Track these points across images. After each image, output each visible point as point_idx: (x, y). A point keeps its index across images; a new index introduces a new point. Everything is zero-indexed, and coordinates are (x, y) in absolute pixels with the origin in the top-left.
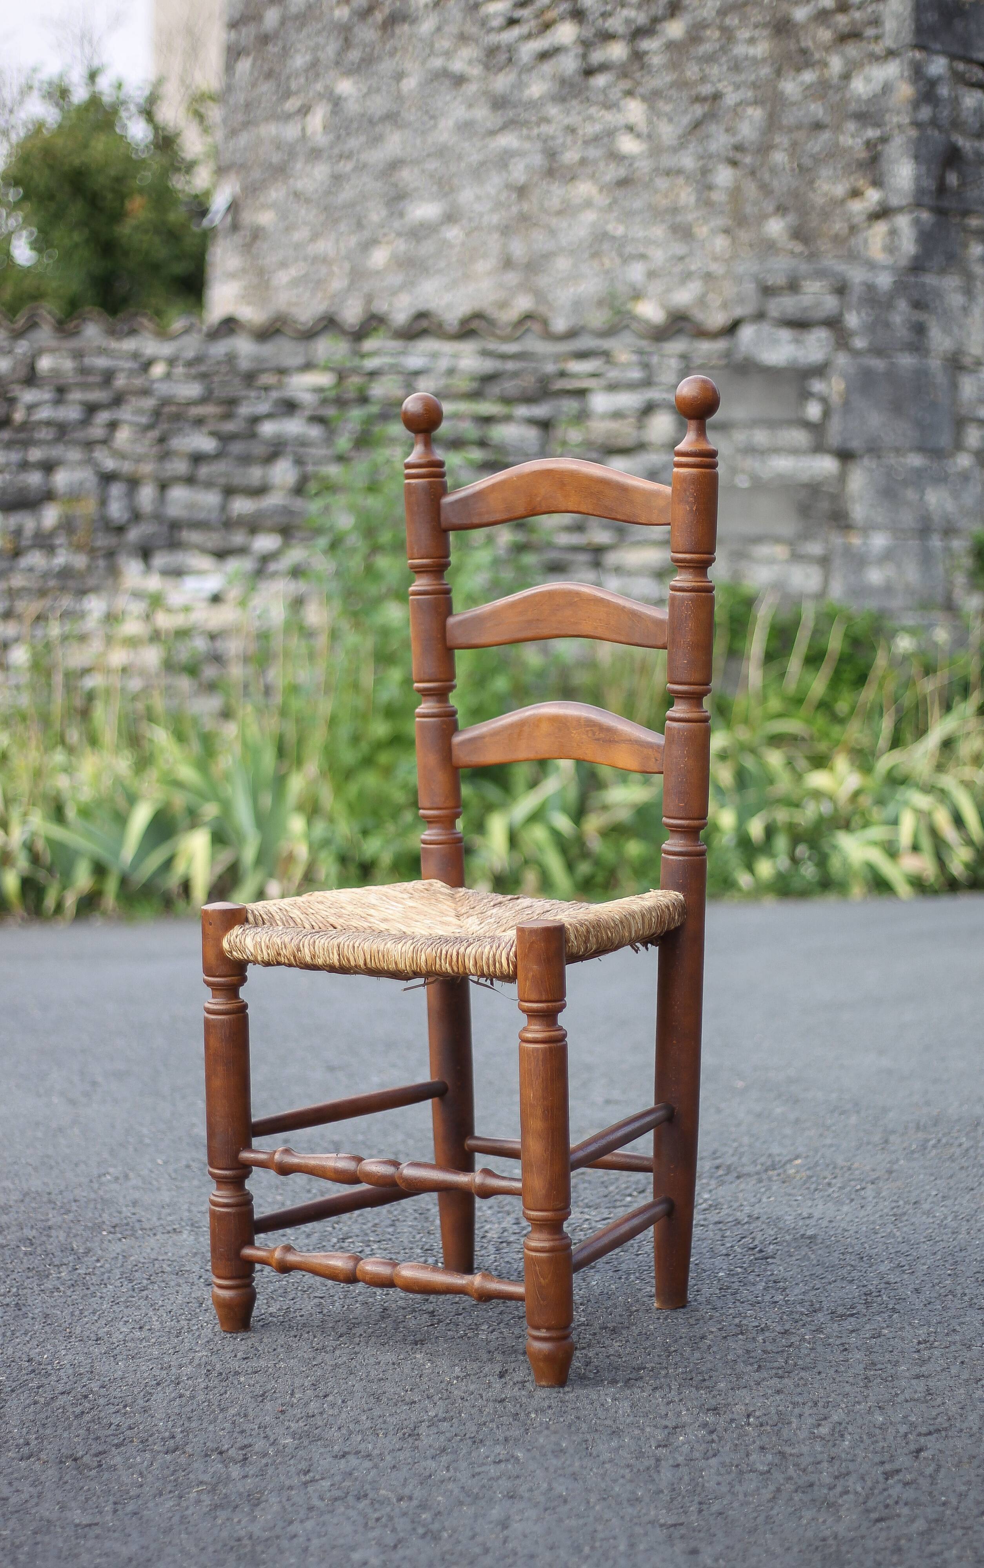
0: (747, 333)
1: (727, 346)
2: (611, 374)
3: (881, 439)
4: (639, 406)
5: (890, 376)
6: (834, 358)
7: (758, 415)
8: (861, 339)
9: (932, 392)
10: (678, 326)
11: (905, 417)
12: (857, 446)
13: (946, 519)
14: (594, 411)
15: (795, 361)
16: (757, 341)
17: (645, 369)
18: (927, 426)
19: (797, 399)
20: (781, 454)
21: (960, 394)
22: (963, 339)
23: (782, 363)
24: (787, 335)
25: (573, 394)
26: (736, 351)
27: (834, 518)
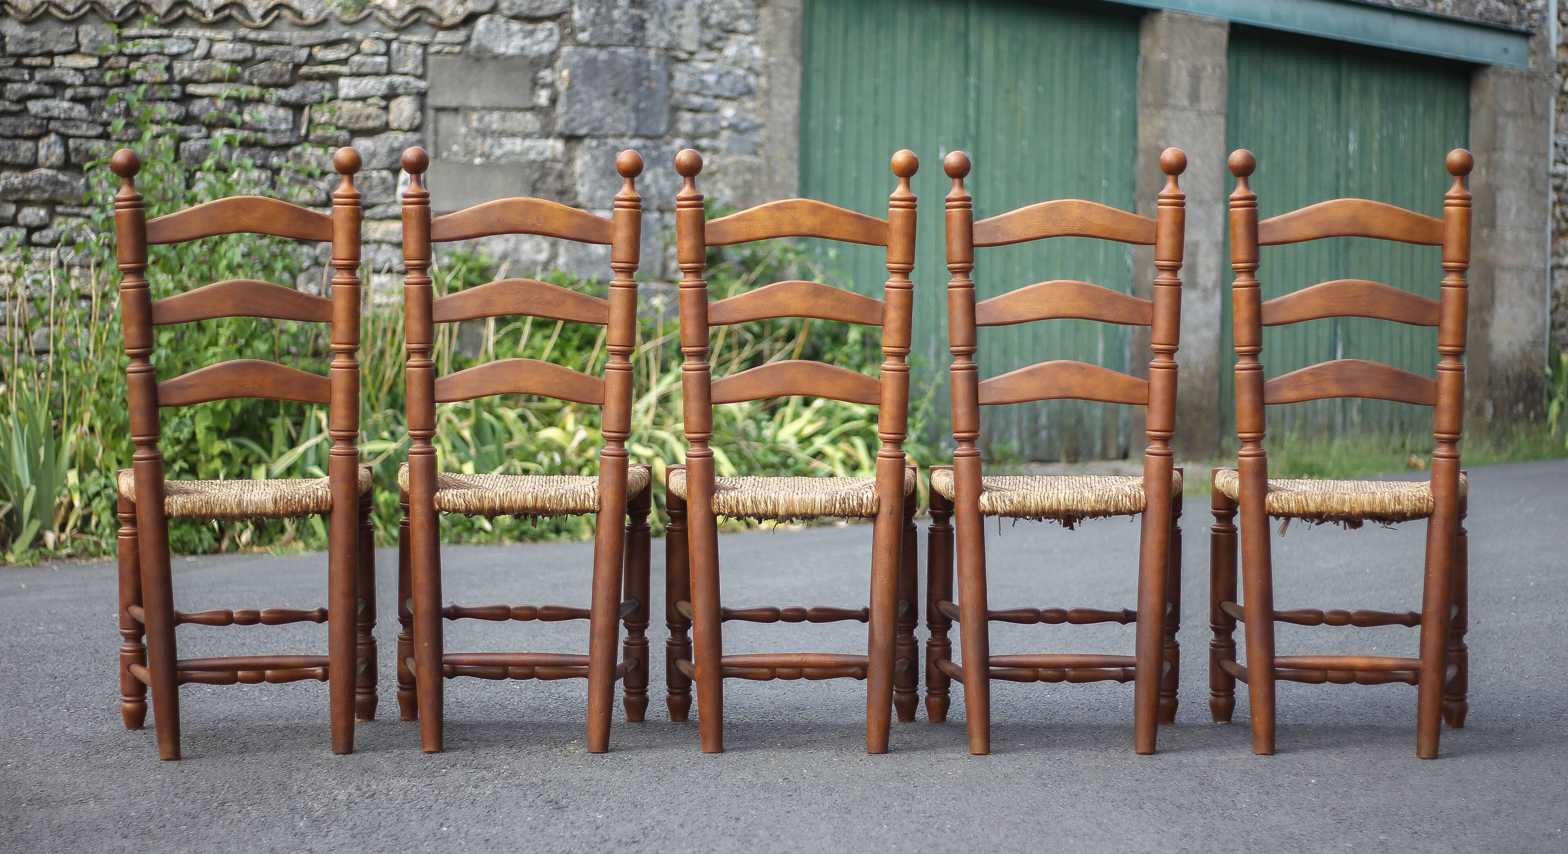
0: (481, 24)
1: (461, 35)
2: (357, 58)
3: (601, 120)
4: (383, 89)
5: (611, 64)
6: (559, 47)
7: (492, 98)
8: (583, 30)
9: (648, 78)
10: (415, 16)
11: (624, 101)
12: (581, 126)
13: (661, 194)
14: (342, 93)
15: (523, 49)
16: (488, 31)
17: (387, 53)
18: (643, 110)
19: (528, 85)
20: (513, 135)
21: (676, 84)
22: (674, 30)
23: (511, 51)
24: (515, 26)
25: (322, 78)
26: (468, 39)
27: (561, 193)
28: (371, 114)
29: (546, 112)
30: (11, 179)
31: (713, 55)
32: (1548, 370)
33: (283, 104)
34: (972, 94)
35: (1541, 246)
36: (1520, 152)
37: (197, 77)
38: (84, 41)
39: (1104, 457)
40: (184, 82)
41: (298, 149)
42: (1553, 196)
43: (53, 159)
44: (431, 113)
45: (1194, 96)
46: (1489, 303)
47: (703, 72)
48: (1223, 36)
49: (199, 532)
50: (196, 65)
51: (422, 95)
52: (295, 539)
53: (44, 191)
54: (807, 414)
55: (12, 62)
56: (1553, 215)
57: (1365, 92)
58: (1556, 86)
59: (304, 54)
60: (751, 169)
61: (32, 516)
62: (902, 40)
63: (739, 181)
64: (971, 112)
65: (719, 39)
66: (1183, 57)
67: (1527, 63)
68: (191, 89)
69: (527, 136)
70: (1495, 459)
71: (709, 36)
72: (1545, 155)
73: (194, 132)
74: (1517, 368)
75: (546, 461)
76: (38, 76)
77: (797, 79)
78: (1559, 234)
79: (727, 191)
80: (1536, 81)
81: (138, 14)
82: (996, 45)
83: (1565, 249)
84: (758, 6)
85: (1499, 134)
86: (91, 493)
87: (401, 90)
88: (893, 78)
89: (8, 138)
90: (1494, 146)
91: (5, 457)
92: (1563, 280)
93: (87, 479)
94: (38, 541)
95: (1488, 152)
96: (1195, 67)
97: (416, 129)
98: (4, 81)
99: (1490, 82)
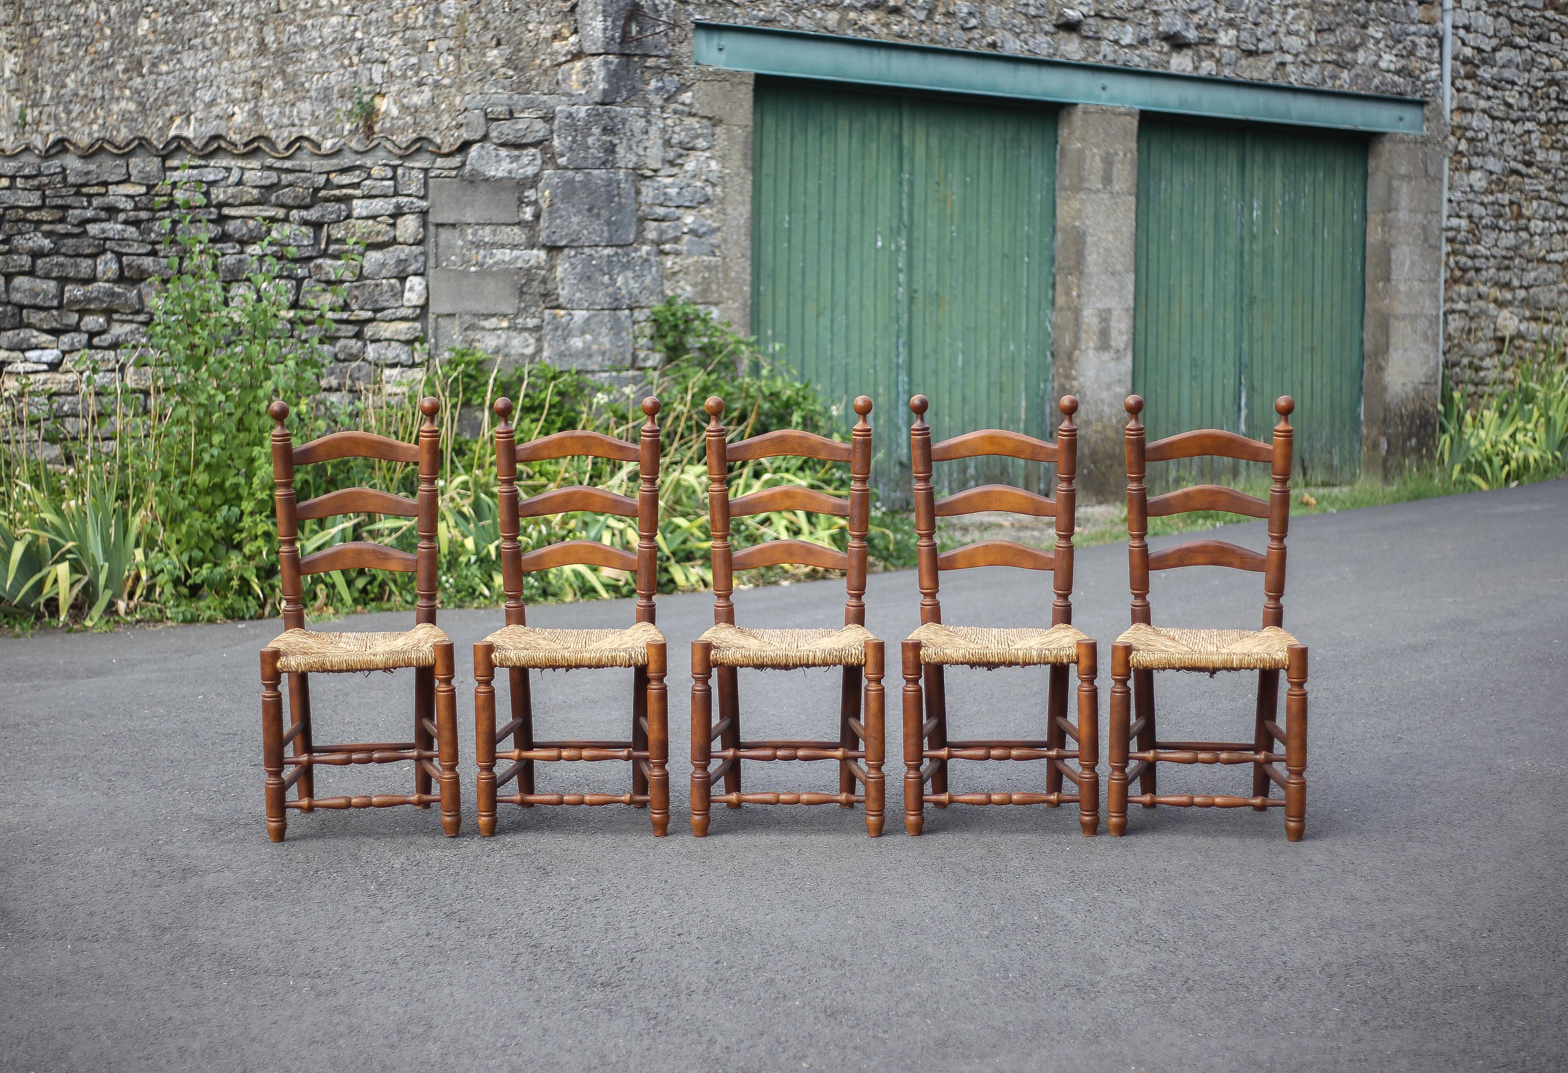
0: (474, 150)
1: (456, 161)
2: (367, 182)
3: (579, 232)
4: (391, 209)
5: (586, 184)
6: (542, 170)
7: (484, 216)
8: (562, 155)
9: (619, 195)
10: (418, 145)
11: (598, 215)
12: (561, 238)
13: (630, 294)
14: (355, 213)
15: (510, 172)
16: (481, 157)
17: (394, 178)
18: (615, 223)
19: (515, 202)
20: (503, 246)
21: (642, 199)
22: (642, 153)
23: (500, 174)
24: (503, 152)
25: (338, 200)
26: (464, 164)
27: (545, 296)
28: (381, 230)
29: (530, 226)
30: (74, 291)
31: (675, 170)
32: (1440, 407)
33: (305, 223)
34: (906, 188)
35: (1434, 296)
36: (1413, 211)
37: (231, 200)
38: (134, 172)
40: (220, 205)
41: (319, 261)
42: (1446, 248)
43: (110, 274)
44: (432, 229)
45: (1107, 180)
46: (1383, 349)
47: (666, 187)
48: (1133, 124)
49: (246, 600)
50: (230, 190)
51: (424, 214)
52: (326, 605)
53: (103, 302)
55: (72, 191)
56: (1447, 265)
57: (1268, 163)
58: (1450, 147)
59: (322, 179)
60: (708, 268)
61: (106, 587)
62: (843, 144)
63: (699, 279)
64: (905, 204)
65: (680, 156)
66: (1097, 145)
67: (1421, 130)
68: (226, 211)
69: (515, 247)
71: (671, 155)
72: (1438, 212)
73: (229, 248)
74: (1410, 407)
75: (535, 534)
76: (95, 202)
77: (749, 186)
78: (1452, 281)
79: (689, 288)
80: (1430, 146)
81: (179, 148)
82: (927, 143)
83: (1459, 295)
84: (714, 125)
85: (1394, 195)
86: (156, 570)
87: (406, 210)
88: (835, 178)
89: (71, 256)
90: (1388, 207)
91: (81, 537)
92: (1456, 323)
93: (152, 555)
94: (111, 609)
95: (1383, 212)
96: (1108, 153)
97: (419, 243)
98: (65, 208)
99: (1386, 148)
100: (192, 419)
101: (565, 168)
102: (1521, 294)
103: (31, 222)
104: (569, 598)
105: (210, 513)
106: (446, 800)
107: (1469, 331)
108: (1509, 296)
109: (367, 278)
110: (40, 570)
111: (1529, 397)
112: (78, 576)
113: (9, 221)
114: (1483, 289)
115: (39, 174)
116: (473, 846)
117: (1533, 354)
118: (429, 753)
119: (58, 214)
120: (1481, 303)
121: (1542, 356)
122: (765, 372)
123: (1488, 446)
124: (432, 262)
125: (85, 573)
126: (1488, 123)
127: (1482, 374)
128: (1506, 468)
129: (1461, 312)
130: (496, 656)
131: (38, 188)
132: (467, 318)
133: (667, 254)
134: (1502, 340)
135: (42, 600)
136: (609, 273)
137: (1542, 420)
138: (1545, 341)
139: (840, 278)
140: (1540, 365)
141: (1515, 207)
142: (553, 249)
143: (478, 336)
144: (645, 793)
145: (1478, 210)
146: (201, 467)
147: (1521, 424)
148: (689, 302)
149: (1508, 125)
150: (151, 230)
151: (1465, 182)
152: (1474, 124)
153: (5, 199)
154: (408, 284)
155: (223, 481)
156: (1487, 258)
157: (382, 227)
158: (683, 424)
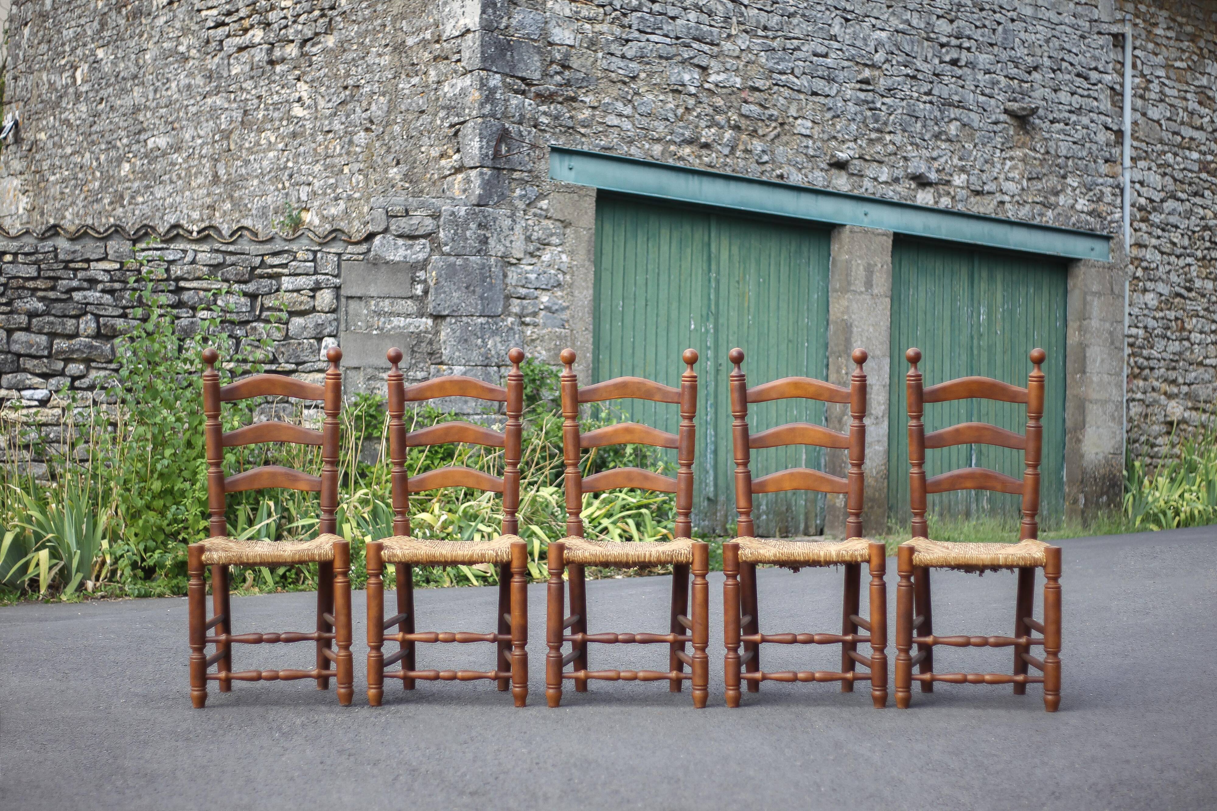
0: (377, 240)
1: (364, 247)
2: (293, 263)
3: (458, 305)
4: (311, 284)
5: (464, 267)
6: (430, 256)
7: (385, 291)
8: (446, 245)
9: (490, 276)
10: (334, 235)
11: (474, 292)
12: (444, 309)
13: (498, 354)
14: (284, 287)
15: (405, 257)
16: (382, 245)
17: (314, 260)
18: (487, 298)
19: (409, 281)
20: (399, 315)
21: (508, 280)
22: (508, 245)
23: (397, 259)
24: (400, 242)
25: (270, 276)
26: (369, 250)
27: (431, 354)
28: (303, 301)
29: (421, 300)
30: (60, 344)
31: (534, 260)
32: (1125, 473)
33: (245, 294)
34: (713, 284)
35: (1119, 386)
36: (1102, 320)
37: (186, 276)
38: (110, 252)
39: (806, 534)
40: (178, 279)
41: (254, 324)
42: (1128, 351)
43: (89, 331)
44: (343, 300)
45: (869, 284)
46: (1081, 426)
47: (527, 272)
48: (889, 242)
50: (186, 268)
52: (253, 586)
53: (83, 352)
54: (596, 503)
55: (62, 266)
56: (1128, 364)
57: (991, 278)
58: (1130, 273)
59: (258, 260)
60: (559, 337)
61: (78, 571)
62: (665, 248)
63: (552, 345)
64: (712, 297)
65: (539, 249)
66: (861, 257)
67: (1108, 258)
68: (182, 284)
69: (408, 315)
70: (1081, 534)
71: (531, 248)
72: (1121, 322)
73: (183, 313)
74: (1102, 471)
75: (420, 534)
76: (80, 275)
77: (591, 276)
78: (1133, 376)
79: (544, 352)
80: (1115, 271)
81: (146, 234)
82: (730, 251)
83: (1138, 387)
84: (565, 227)
85: (1088, 307)
86: (118, 555)
87: (323, 285)
88: (658, 274)
89: (59, 317)
90: (1084, 317)
91: (60, 531)
92: (1136, 409)
93: (115, 546)
94: (81, 586)
95: (1079, 320)
96: (869, 264)
97: (333, 311)
98: (56, 279)
99: (1081, 271)
100: (149, 436)
101: (449, 255)
102: (1185, 389)
103: (28, 289)
104: (447, 584)
105: (162, 513)
106: (341, 674)
107: (1146, 415)
108: (1175, 390)
109: (292, 338)
110: (26, 555)
111: (1192, 468)
112: (56, 561)
113: (11, 288)
114: (1156, 384)
115: (36, 252)
116: (362, 713)
117: (1195, 436)
118: (327, 635)
119: (50, 284)
120: (1155, 395)
121: (1201, 438)
122: (603, 415)
123: (1162, 503)
124: (342, 327)
125: (61, 559)
126: (1159, 257)
127: (1156, 449)
128: (1177, 518)
129: (1139, 400)
130: (384, 554)
131: (34, 263)
132: (369, 370)
133: (528, 325)
134: (1171, 423)
135: (26, 579)
136: (482, 338)
137: (1204, 483)
138: (1204, 426)
139: (662, 350)
140: (1200, 444)
141: (1179, 322)
142: (438, 317)
143: (378, 385)
144: (508, 670)
145: (1151, 323)
146: (156, 476)
147: (1187, 487)
148: (544, 363)
149: (1173, 259)
150: (123, 298)
151: (1141, 301)
152: (1148, 257)
153: (9, 271)
154: (324, 344)
155: (173, 487)
156: (1159, 360)
157: (304, 299)
158: (538, 455)
